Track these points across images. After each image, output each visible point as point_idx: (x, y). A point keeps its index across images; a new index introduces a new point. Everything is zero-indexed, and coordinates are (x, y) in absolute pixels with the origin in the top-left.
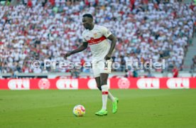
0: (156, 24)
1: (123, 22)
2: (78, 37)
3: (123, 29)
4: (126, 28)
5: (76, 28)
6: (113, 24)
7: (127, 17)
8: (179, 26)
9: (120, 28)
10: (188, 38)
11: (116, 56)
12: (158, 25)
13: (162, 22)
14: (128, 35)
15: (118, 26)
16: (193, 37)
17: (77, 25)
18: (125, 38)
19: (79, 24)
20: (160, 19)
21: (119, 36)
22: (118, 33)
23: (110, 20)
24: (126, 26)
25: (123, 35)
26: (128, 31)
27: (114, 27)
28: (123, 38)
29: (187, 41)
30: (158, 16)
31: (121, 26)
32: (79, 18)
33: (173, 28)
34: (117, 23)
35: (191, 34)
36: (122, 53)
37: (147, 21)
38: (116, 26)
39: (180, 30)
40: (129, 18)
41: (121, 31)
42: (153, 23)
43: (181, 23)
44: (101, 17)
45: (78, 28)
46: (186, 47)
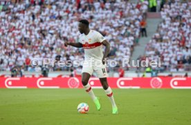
0: (102, 23)
1: (69, 21)
2: (23, 36)
3: (69, 27)
4: (72, 27)
5: (21, 27)
6: (59, 23)
7: (72, 16)
8: (126, 25)
9: (66, 27)
10: (135, 37)
11: (62, 55)
12: (104, 25)
13: (108, 21)
14: (73, 34)
15: (64, 25)
16: (139, 36)
17: (22, 24)
18: (71, 37)
19: (24, 22)
20: (106, 19)
21: (65, 35)
22: (64, 32)
23: (56, 19)
24: (71, 25)
25: (69, 34)
26: (74, 30)
27: (60, 26)
28: (68, 37)
29: (134, 41)
30: (104, 15)
31: (67, 25)
32: (24, 17)
33: (120, 27)
34: (63, 21)
35: (137, 34)
36: (68, 52)
37: (93, 20)
38: (62, 25)
39: (126, 30)
40: (75, 17)
41: (67, 30)
42: (99, 22)
43: (127, 23)
44: (47, 16)
45: (23, 26)
46: (132, 46)
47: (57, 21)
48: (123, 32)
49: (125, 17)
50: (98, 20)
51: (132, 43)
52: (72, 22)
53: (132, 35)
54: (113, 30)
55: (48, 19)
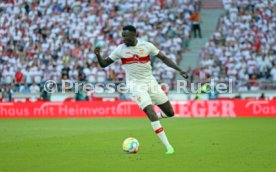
47: (63, 14)
48: (165, 30)
49: (167, 8)
50: (127, 12)
51: (178, 48)
52: (86, 16)
53: (179, 36)
54: (150, 27)
55: (49, 11)
